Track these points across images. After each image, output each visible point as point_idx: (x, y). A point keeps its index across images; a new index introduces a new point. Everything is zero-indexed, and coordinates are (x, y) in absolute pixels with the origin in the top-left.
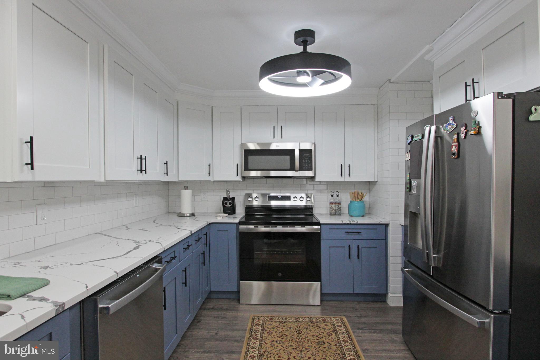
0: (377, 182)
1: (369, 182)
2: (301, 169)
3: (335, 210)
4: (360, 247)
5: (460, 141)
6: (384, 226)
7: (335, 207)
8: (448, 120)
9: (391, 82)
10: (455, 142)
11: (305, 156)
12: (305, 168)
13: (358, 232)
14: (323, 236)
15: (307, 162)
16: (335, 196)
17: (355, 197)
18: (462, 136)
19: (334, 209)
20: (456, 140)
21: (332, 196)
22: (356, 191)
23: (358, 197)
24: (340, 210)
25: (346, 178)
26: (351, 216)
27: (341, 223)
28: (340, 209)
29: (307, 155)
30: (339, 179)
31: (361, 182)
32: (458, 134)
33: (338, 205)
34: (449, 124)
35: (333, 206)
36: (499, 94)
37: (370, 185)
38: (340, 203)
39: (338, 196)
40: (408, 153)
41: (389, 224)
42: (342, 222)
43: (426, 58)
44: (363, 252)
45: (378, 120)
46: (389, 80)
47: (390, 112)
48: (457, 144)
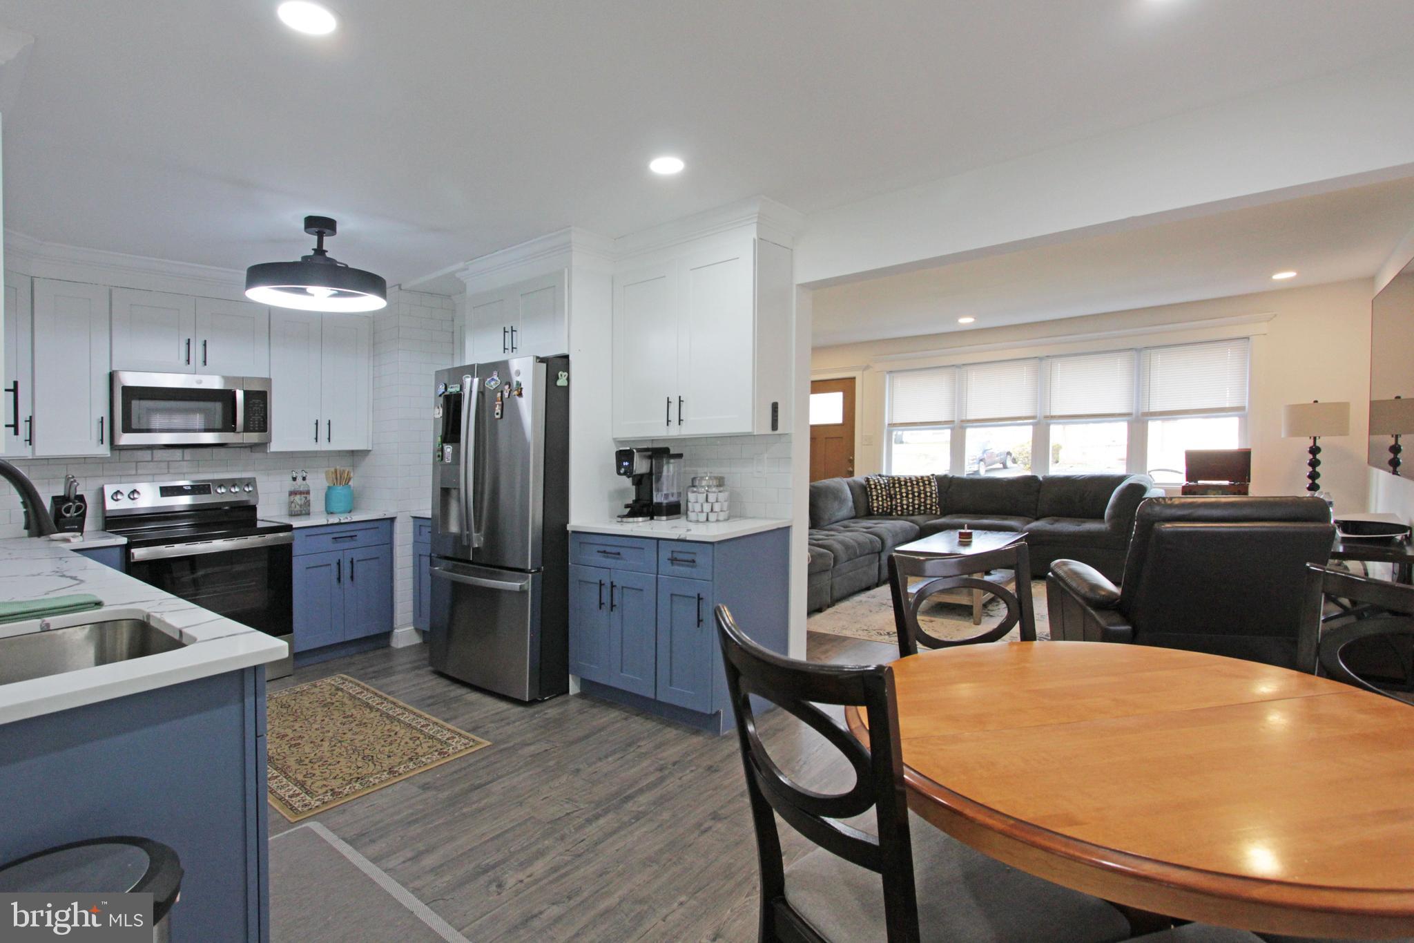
0: (370, 451)
1: (353, 452)
2: (247, 429)
3: (301, 506)
4: (354, 561)
5: (504, 400)
6: (389, 521)
7: (301, 499)
8: (492, 375)
9: (401, 290)
10: (498, 401)
11: (254, 403)
12: (254, 427)
13: (351, 536)
14: (296, 550)
15: (256, 415)
16: (299, 480)
17: (337, 479)
18: (506, 395)
19: (298, 504)
20: (500, 399)
21: (294, 479)
22: (338, 467)
23: (340, 479)
24: (309, 505)
25: (323, 446)
26: (332, 513)
27: (325, 523)
28: (308, 503)
29: (257, 401)
30: (311, 446)
31: (339, 451)
32: (502, 392)
33: (305, 495)
34: (493, 379)
35: (297, 498)
36: (538, 358)
37: (355, 456)
38: (308, 492)
39: (304, 479)
40: (438, 408)
41: (395, 518)
42: (328, 521)
43: (457, 275)
44: (359, 568)
45: (374, 345)
46: (400, 286)
47: (399, 338)
48: (500, 403)
